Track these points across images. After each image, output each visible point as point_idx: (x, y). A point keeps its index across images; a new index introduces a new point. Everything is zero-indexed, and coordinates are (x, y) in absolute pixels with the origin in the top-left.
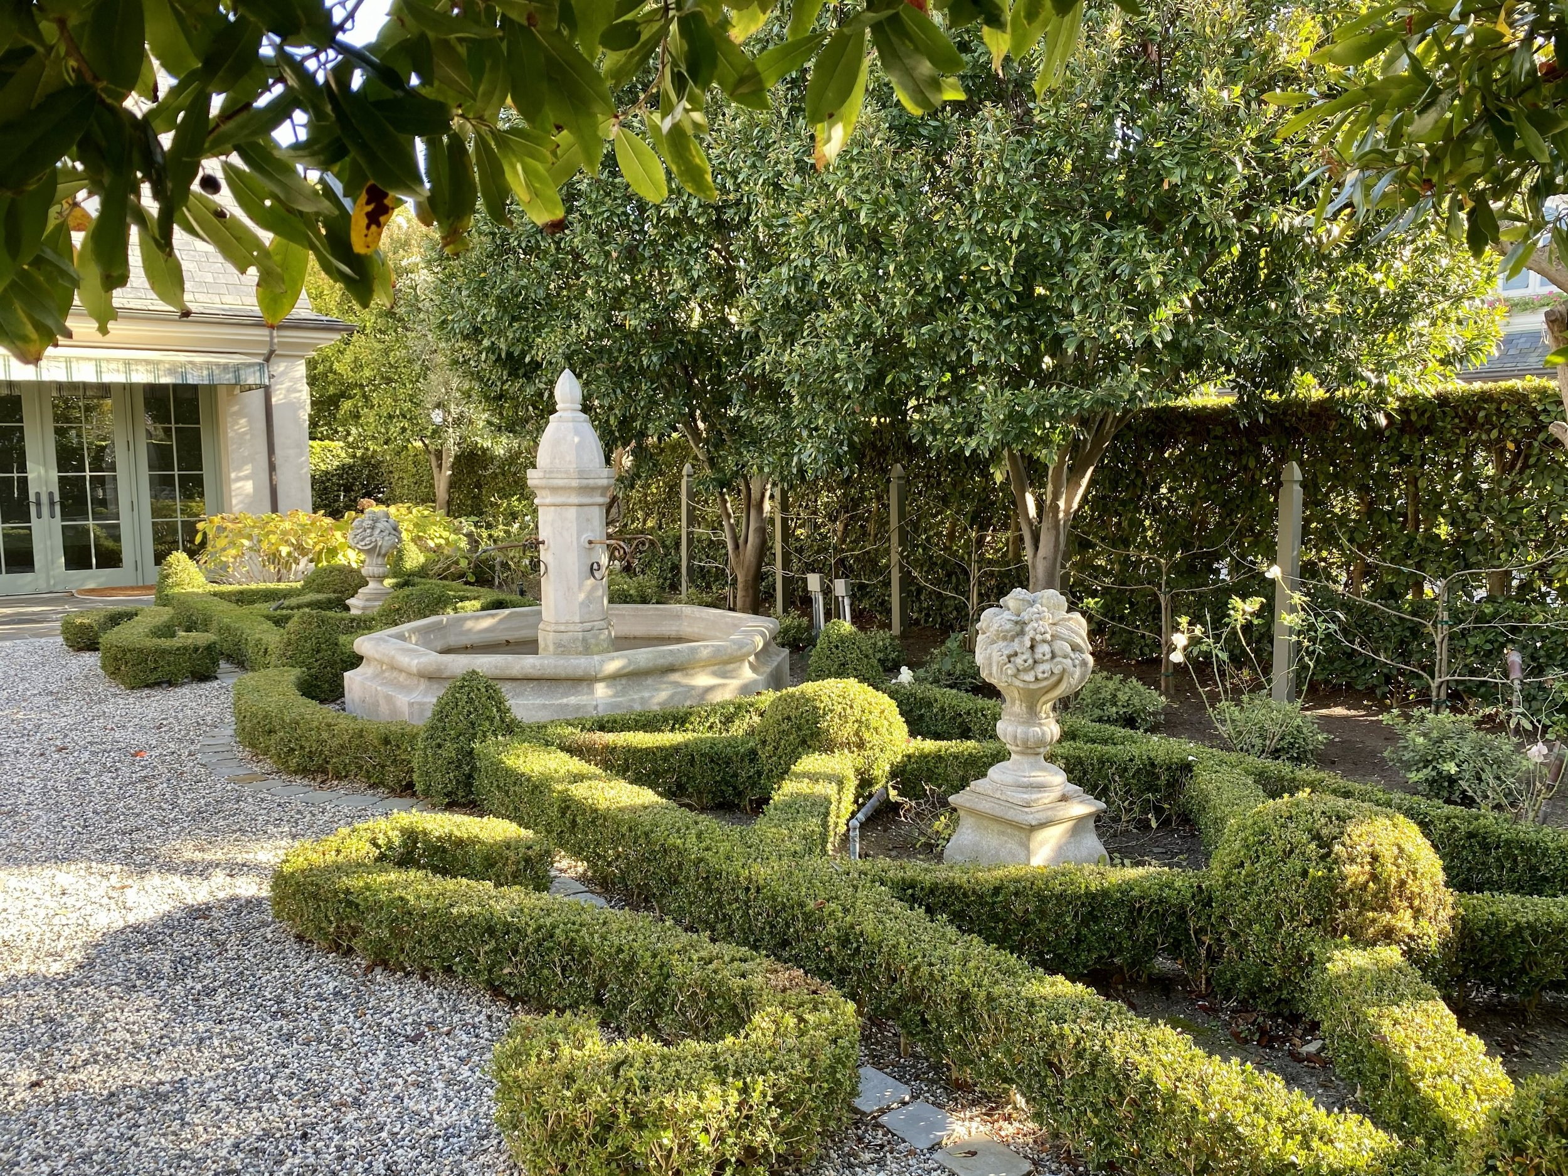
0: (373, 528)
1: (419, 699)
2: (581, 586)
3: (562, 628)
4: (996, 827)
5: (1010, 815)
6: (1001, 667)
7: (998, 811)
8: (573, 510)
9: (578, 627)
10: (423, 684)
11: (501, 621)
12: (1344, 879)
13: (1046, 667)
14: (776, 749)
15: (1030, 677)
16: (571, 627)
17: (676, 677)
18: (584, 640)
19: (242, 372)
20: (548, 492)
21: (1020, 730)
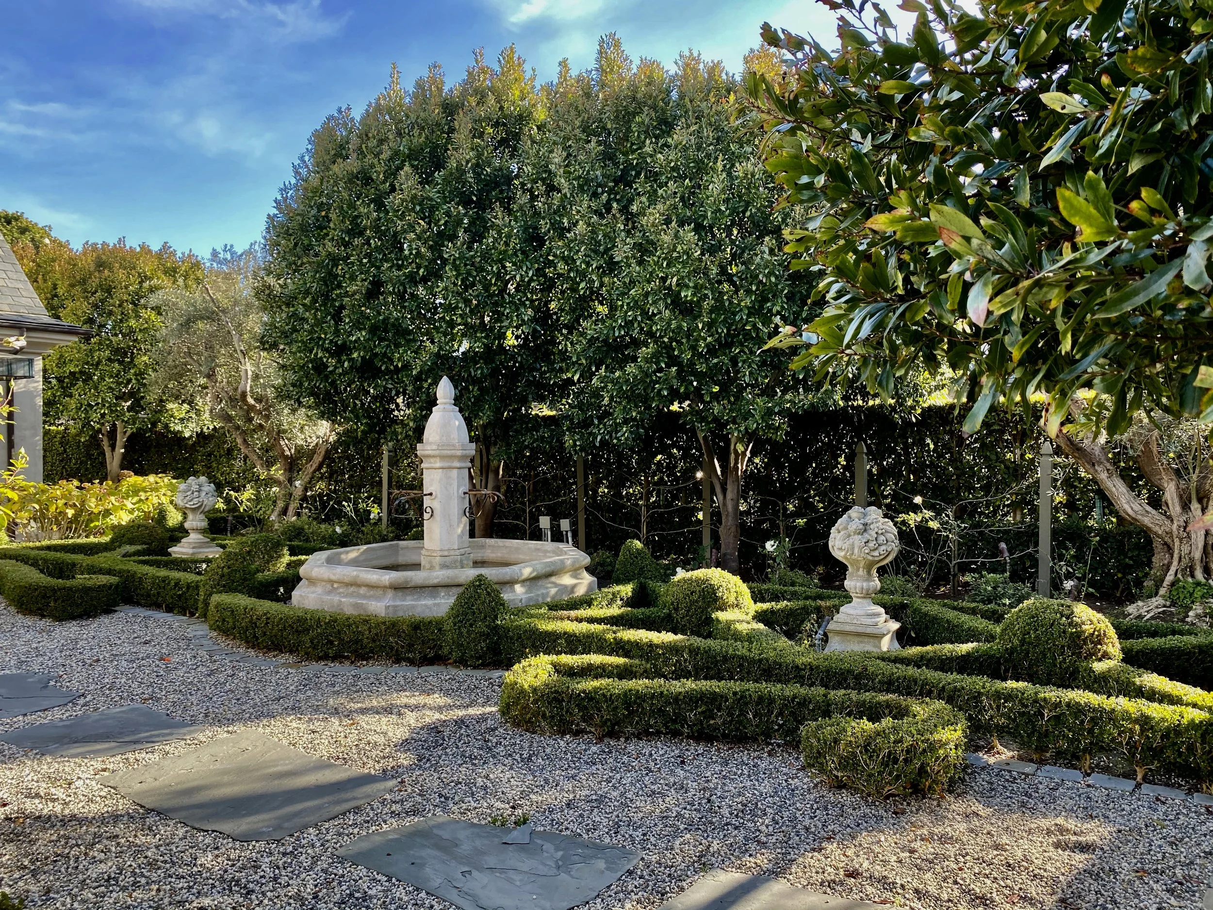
0: (199, 491)
1: (391, 603)
2: (460, 522)
3: (446, 553)
4: (857, 639)
5: (869, 630)
6: (860, 548)
7: (860, 630)
8: (455, 471)
9: (457, 552)
10: (390, 594)
11: (362, 553)
12: (1084, 632)
13: (883, 548)
14: (688, 611)
15: (876, 553)
16: (452, 553)
17: (553, 579)
18: (461, 561)
19: (14, 366)
20: (438, 459)
21: (865, 584)
